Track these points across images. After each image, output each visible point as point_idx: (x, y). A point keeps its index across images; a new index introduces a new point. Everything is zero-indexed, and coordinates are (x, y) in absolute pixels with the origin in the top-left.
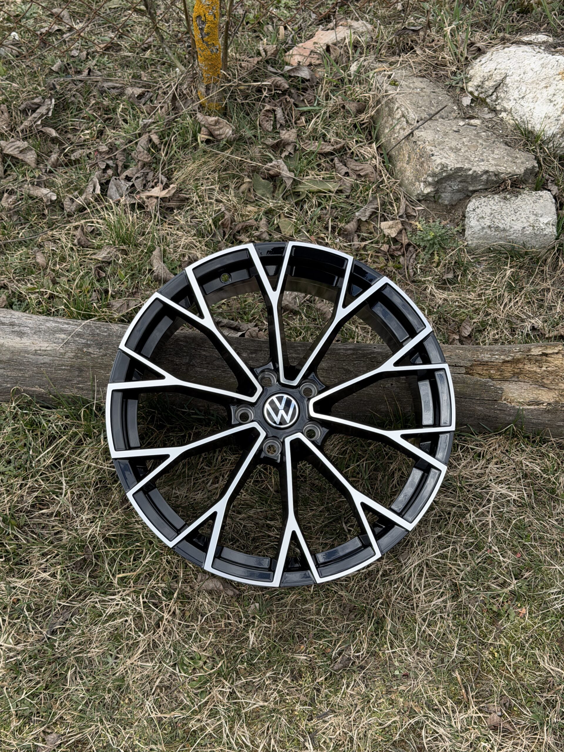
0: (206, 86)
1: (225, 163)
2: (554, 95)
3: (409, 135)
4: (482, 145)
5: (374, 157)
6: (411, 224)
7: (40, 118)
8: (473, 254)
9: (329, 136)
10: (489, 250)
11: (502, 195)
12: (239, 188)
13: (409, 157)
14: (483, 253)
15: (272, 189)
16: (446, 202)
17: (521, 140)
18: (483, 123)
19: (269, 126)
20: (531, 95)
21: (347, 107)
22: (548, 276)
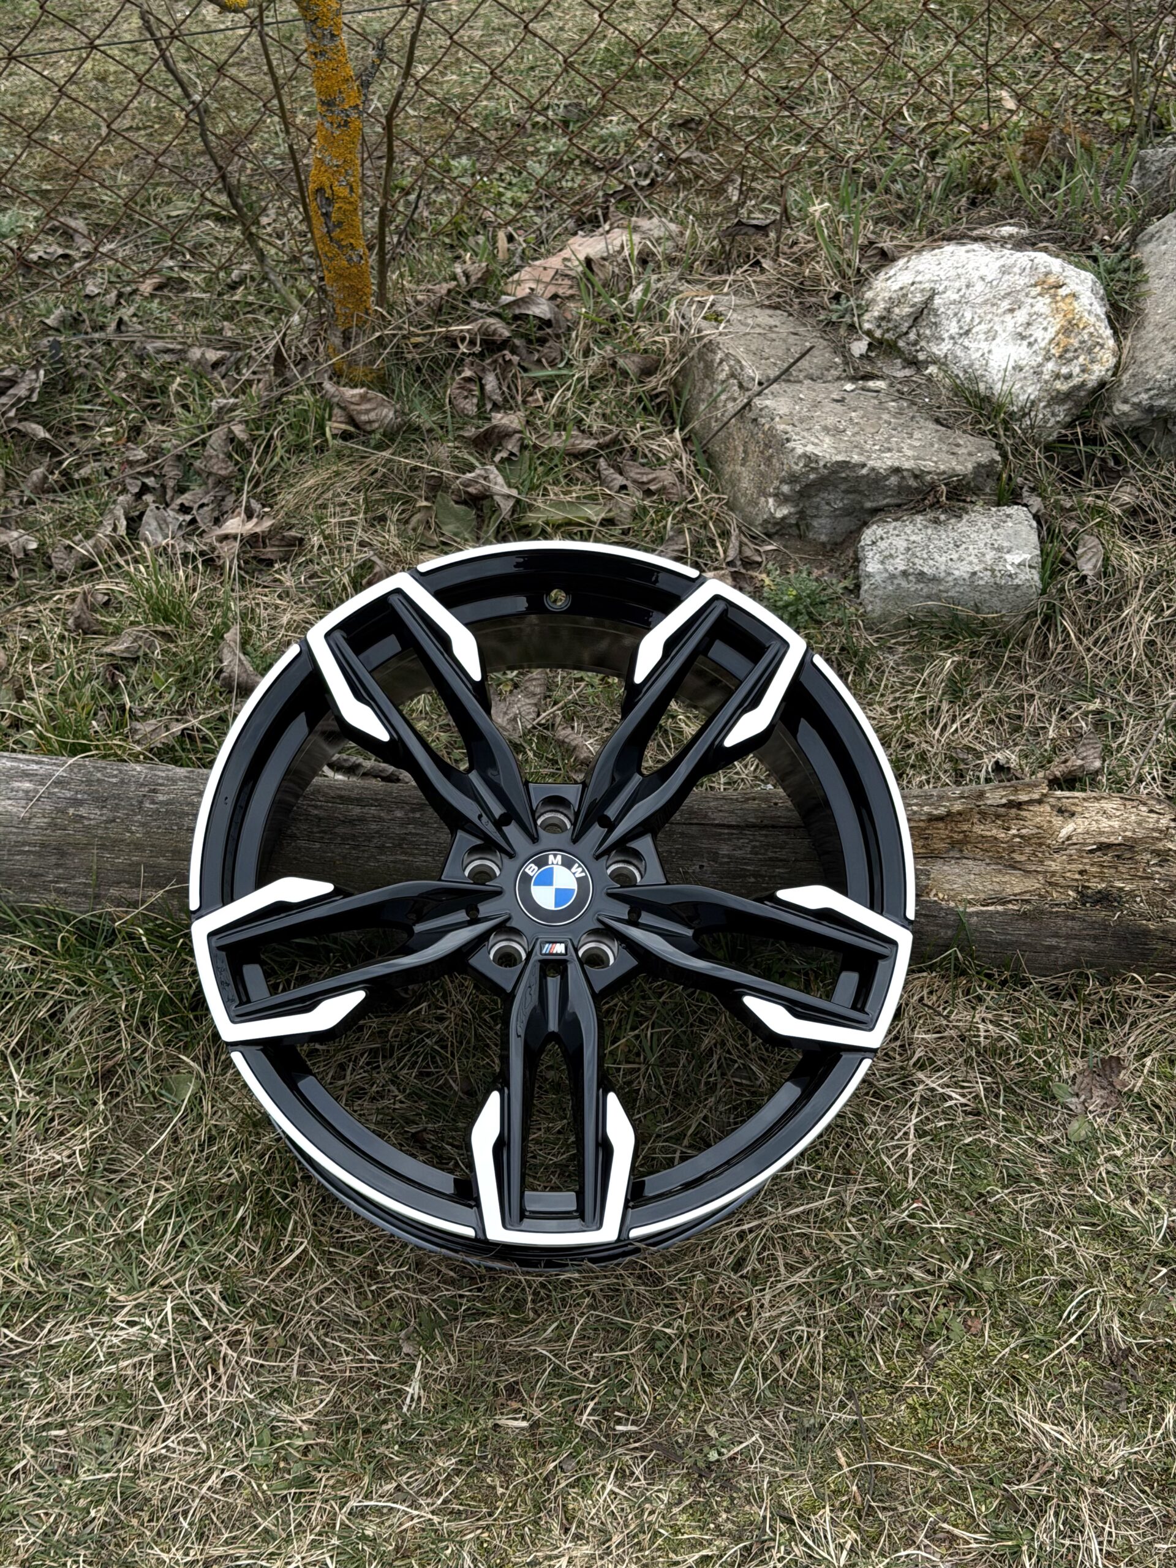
0: (344, 332)
1: (378, 475)
2: (1029, 324)
3: (744, 408)
4: (890, 423)
5: (676, 456)
6: (752, 578)
7: (13, 405)
8: (878, 632)
9: (588, 421)
10: (909, 623)
11: (931, 515)
12: (407, 522)
13: (745, 452)
14: (896, 626)
15: (475, 523)
16: (823, 538)
17: (967, 414)
18: (891, 385)
19: (470, 406)
20: (984, 327)
21: (621, 362)
22: (1029, 671)
